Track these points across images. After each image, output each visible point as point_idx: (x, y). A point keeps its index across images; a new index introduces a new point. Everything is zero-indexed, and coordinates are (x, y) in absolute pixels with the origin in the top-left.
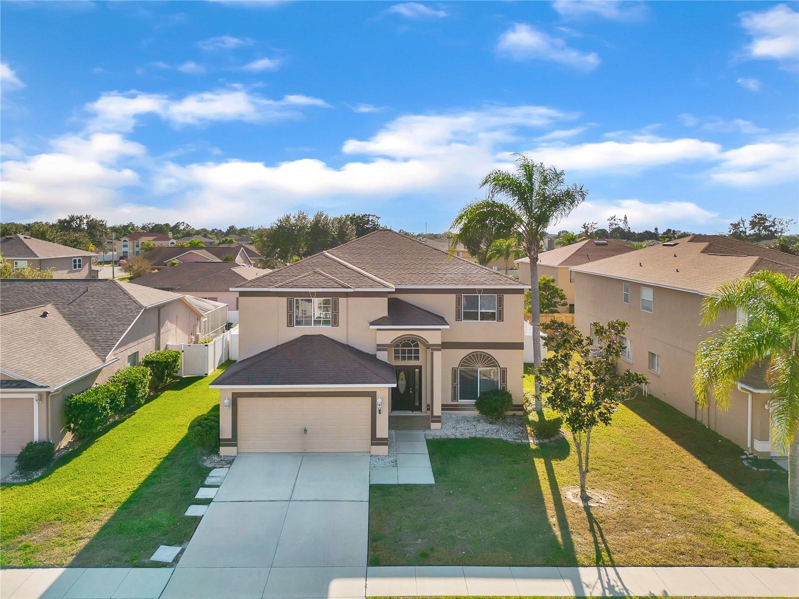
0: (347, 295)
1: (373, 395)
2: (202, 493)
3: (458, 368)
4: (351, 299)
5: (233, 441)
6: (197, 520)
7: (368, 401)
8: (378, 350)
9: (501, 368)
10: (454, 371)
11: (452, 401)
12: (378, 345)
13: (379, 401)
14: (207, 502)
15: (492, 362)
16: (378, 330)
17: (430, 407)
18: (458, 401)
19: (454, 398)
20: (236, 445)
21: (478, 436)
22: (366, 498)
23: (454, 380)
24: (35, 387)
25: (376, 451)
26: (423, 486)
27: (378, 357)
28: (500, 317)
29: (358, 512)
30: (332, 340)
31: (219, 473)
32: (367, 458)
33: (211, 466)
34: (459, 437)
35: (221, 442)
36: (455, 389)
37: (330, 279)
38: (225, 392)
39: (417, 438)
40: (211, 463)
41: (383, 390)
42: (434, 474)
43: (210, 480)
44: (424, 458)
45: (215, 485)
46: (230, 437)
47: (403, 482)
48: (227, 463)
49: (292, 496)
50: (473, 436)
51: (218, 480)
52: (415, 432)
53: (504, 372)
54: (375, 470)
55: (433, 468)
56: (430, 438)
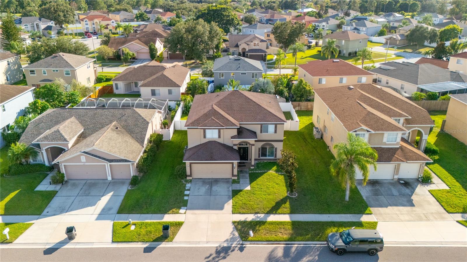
0: (223, 129)
3: (261, 148)
4: (225, 130)
6: (187, 200)
7: (231, 165)
11: (257, 158)
13: (234, 165)
14: (188, 195)
15: (272, 146)
16: (233, 140)
18: (260, 157)
20: (191, 177)
21: (266, 171)
22: (231, 194)
23: (259, 151)
24: (131, 162)
25: (233, 178)
26: (247, 190)
27: (234, 148)
28: (276, 132)
29: (229, 199)
30: (219, 143)
31: (188, 186)
32: (231, 180)
33: (185, 183)
34: (259, 172)
35: (186, 176)
36: (259, 154)
37: (217, 122)
38: (188, 163)
39: (246, 172)
40: (185, 182)
41: (236, 162)
42: (251, 186)
43: (187, 188)
44: (248, 180)
45: (189, 190)
46: (190, 174)
47: (241, 189)
48: (190, 182)
49: (211, 194)
50: (264, 171)
51: (189, 188)
52: (246, 170)
53: (276, 149)
54: (234, 185)
55: (250, 184)
56: (250, 172)
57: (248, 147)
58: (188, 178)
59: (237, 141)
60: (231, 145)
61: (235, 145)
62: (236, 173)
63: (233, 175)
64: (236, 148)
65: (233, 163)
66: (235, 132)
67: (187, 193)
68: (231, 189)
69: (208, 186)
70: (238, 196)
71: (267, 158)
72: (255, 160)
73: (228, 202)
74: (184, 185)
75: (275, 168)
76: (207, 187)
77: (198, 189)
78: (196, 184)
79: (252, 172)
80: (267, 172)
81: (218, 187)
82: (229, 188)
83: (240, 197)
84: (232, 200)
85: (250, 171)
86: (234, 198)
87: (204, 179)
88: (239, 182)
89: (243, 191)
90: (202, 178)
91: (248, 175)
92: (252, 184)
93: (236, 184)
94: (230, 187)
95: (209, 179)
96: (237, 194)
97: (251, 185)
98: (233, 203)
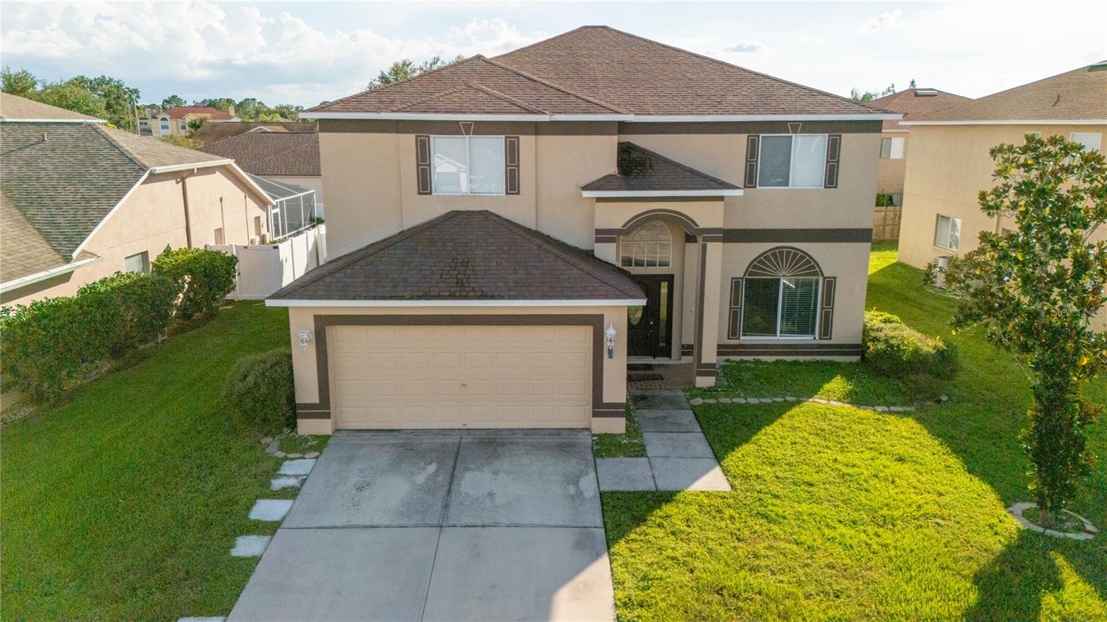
0: (537, 129)
1: (596, 322)
3: (742, 279)
4: (545, 139)
5: (322, 409)
6: (249, 565)
7: (586, 333)
8: (598, 240)
9: (825, 278)
10: (736, 283)
11: (729, 338)
12: (598, 231)
13: (610, 332)
14: (269, 529)
15: (810, 266)
16: (599, 200)
18: (739, 338)
19: (733, 333)
20: (327, 416)
21: (789, 399)
22: (599, 522)
23: (735, 299)
25: (602, 425)
26: (708, 495)
27: (598, 255)
28: (831, 179)
29: (586, 551)
30: (508, 221)
31: (295, 469)
32: (587, 439)
33: (280, 454)
34: (753, 401)
35: (293, 412)
36: (734, 316)
38: (300, 313)
39: (674, 403)
40: (281, 448)
41: (618, 311)
42: (726, 472)
43: (277, 484)
44: (697, 443)
45: (290, 493)
46: (316, 401)
47: (664, 485)
48: (312, 448)
49: (445, 516)
50: (779, 399)
51: (292, 482)
52: (667, 393)
53: (830, 284)
54: (605, 464)
55: (719, 459)
56: (698, 401)
58: (306, 427)
59: (621, 206)
61: (604, 235)
62: (616, 390)
63: (600, 408)
64: (606, 255)
66: (604, 154)
67: (265, 510)
68: (588, 485)
69: (432, 468)
70: (652, 530)
71: (780, 338)
73: (577, 571)
74: (264, 466)
75: (838, 384)
76: (421, 479)
77: (360, 489)
78: (352, 459)
79: (712, 401)
80: (799, 402)
81: (502, 475)
82: (576, 484)
83: (669, 542)
84: (605, 559)
85: (693, 397)
86: (621, 547)
87: (413, 431)
88: (640, 451)
89: (679, 497)
90: (399, 431)
91: (687, 417)
92: (731, 460)
93: (622, 458)
94: (582, 474)
95: (444, 432)
96: (640, 520)
97: (725, 463)
98: (618, 584)
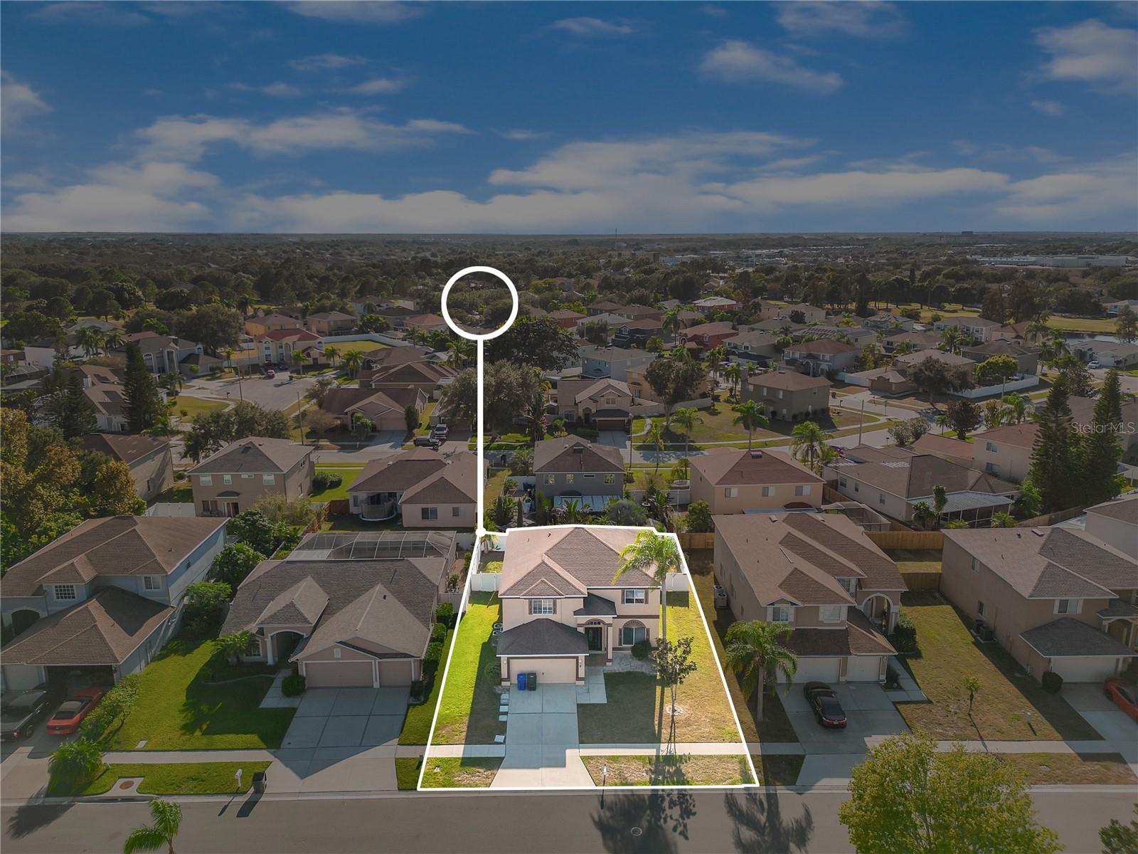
0: (561, 599)
2: (503, 709)
3: (622, 628)
6: (505, 723)
7: (574, 661)
9: (646, 628)
10: (620, 630)
12: (578, 624)
13: (580, 661)
14: (506, 713)
15: (642, 627)
16: (578, 616)
17: (606, 649)
18: (622, 645)
19: (620, 644)
20: (508, 680)
22: (576, 712)
23: (620, 634)
24: (413, 657)
25: (579, 683)
27: (578, 630)
28: (646, 601)
30: (554, 622)
31: (505, 697)
32: (575, 687)
33: (500, 692)
34: (621, 671)
35: (502, 680)
36: (620, 639)
37: (552, 588)
38: (504, 657)
39: (599, 672)
40: (500, 690)
41: (582, 656)
42: (607, 697)
43: (503, 702)
44: (602, 687)
45: (506, 704)
46: (506, 677)
47: (592, 702)
48: (507, 690)
49: (543, 710)
50: (628, 670)
51: (506, 701)
52: (598, 668)
53: (648, 630)
54: (579, 695)
55: (606, 693)
57: (601, 628)
58: (503, 683)
59: (584, 619)
60: (573, 625)
61: (580, 625)
62: (582, 674)
63: (578, 678)
64: (581, 630)
65: (577, 658)
66: (579, 604)
68: (575, 702)
69: (538, 697)
72: (614, 649)
74: (498, 696)
77: (522, 703)
78: (518, 694)
79: (609, 671)
84: (577, 721)
85: (605, 670)
88: (587, 691)
91: (601, 678)
94: (573, 698)
98: (579, 726)
